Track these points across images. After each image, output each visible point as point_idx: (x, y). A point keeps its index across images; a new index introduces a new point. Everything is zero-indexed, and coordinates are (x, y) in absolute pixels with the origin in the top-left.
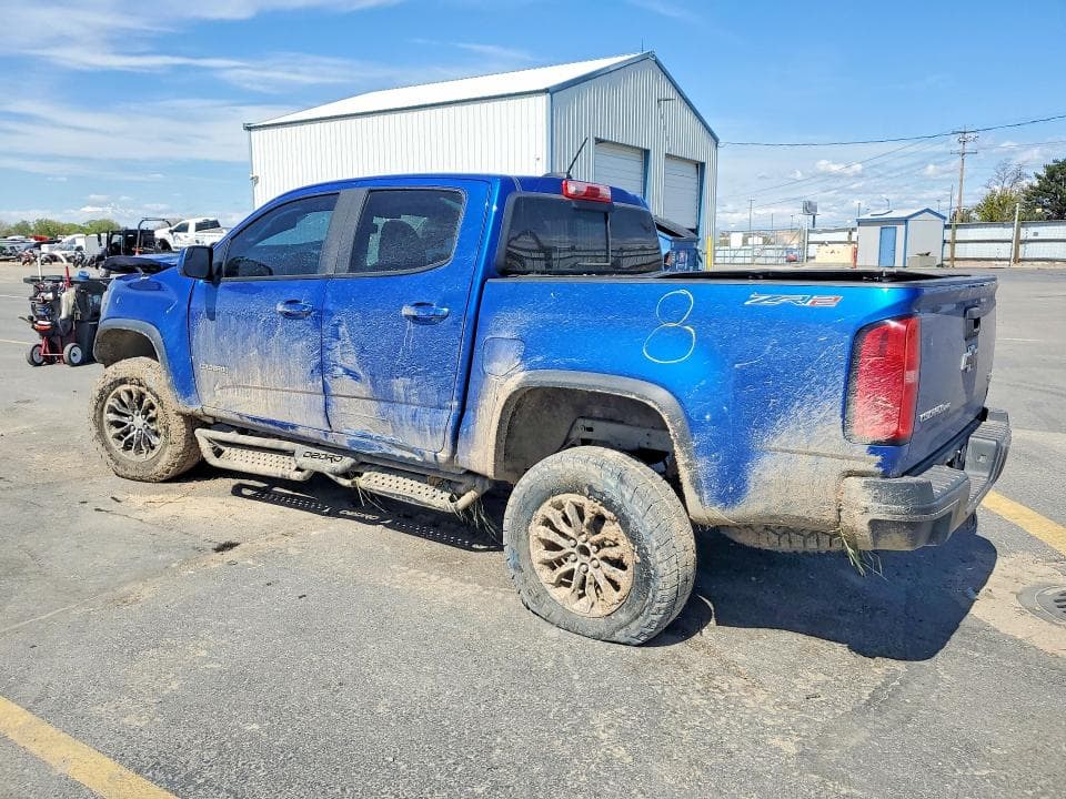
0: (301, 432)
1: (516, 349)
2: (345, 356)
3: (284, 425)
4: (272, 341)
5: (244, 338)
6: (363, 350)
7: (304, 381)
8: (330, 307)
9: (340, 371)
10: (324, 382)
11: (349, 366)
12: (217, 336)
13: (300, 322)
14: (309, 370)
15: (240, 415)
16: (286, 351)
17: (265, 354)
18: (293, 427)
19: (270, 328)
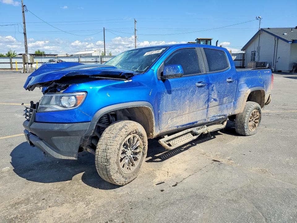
0: (199, 123)
1: (246, 85)
2: (214, 95)
3: (193, 123)
4: (194, 96)
5: (184, 98)
6: (219, 92)
7: (203, 106)
8: (211, 82)
9: (213, 100)
10: (208, 104)
11: (215, 98)
12: (172, 99)
13: (203, 88)
14: (205, 102)
15: (178, 127)
16: (199, 98)
17: (191, 101)
18: (196, 122)
19: (193, 92)
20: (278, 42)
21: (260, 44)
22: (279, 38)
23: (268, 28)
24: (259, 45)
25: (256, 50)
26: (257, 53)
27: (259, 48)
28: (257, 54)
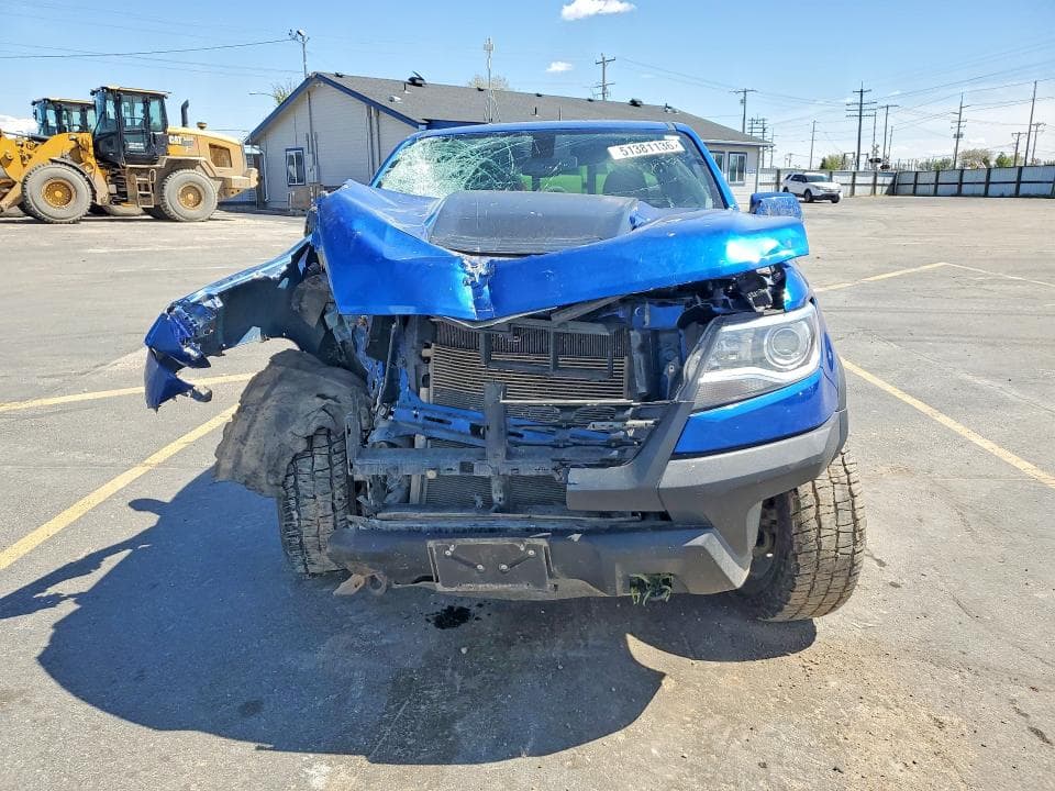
20: (378, 121)
21: (314, 127)
22: (380, 108)
23: (337, 75)
24: (311, 130)
25: (302, 143)
26: (311, 155)
27: (312, 138)
28: (308, 158)
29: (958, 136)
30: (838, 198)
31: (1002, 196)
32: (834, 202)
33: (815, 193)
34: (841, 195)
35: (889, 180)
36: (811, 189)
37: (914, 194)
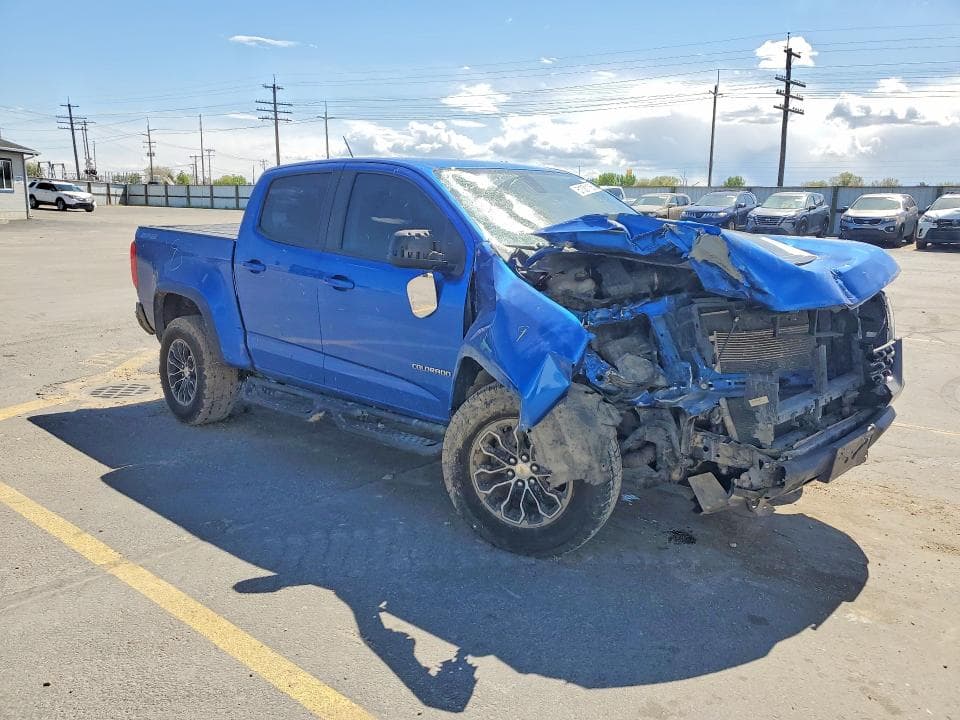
29: (151, 155)
30: (93, 207)
31: (226, 208)
32: (88, 211)
33: (68, 201)
34: (94, 204)
35: (120, 191)
36: (63, 197)
37: (147, 204)
